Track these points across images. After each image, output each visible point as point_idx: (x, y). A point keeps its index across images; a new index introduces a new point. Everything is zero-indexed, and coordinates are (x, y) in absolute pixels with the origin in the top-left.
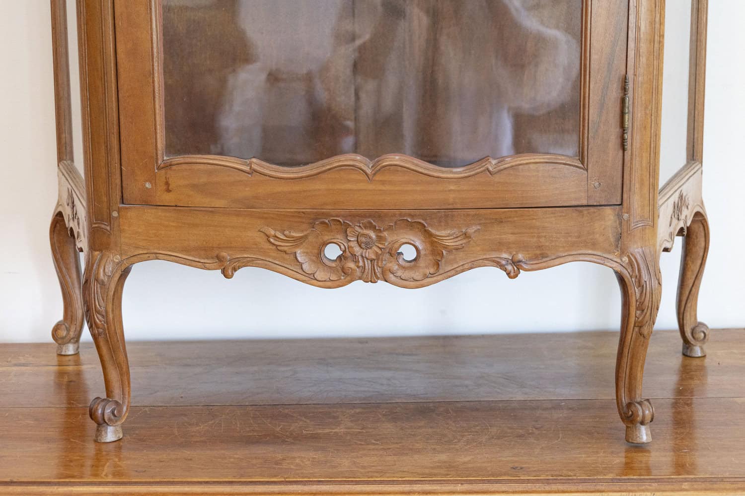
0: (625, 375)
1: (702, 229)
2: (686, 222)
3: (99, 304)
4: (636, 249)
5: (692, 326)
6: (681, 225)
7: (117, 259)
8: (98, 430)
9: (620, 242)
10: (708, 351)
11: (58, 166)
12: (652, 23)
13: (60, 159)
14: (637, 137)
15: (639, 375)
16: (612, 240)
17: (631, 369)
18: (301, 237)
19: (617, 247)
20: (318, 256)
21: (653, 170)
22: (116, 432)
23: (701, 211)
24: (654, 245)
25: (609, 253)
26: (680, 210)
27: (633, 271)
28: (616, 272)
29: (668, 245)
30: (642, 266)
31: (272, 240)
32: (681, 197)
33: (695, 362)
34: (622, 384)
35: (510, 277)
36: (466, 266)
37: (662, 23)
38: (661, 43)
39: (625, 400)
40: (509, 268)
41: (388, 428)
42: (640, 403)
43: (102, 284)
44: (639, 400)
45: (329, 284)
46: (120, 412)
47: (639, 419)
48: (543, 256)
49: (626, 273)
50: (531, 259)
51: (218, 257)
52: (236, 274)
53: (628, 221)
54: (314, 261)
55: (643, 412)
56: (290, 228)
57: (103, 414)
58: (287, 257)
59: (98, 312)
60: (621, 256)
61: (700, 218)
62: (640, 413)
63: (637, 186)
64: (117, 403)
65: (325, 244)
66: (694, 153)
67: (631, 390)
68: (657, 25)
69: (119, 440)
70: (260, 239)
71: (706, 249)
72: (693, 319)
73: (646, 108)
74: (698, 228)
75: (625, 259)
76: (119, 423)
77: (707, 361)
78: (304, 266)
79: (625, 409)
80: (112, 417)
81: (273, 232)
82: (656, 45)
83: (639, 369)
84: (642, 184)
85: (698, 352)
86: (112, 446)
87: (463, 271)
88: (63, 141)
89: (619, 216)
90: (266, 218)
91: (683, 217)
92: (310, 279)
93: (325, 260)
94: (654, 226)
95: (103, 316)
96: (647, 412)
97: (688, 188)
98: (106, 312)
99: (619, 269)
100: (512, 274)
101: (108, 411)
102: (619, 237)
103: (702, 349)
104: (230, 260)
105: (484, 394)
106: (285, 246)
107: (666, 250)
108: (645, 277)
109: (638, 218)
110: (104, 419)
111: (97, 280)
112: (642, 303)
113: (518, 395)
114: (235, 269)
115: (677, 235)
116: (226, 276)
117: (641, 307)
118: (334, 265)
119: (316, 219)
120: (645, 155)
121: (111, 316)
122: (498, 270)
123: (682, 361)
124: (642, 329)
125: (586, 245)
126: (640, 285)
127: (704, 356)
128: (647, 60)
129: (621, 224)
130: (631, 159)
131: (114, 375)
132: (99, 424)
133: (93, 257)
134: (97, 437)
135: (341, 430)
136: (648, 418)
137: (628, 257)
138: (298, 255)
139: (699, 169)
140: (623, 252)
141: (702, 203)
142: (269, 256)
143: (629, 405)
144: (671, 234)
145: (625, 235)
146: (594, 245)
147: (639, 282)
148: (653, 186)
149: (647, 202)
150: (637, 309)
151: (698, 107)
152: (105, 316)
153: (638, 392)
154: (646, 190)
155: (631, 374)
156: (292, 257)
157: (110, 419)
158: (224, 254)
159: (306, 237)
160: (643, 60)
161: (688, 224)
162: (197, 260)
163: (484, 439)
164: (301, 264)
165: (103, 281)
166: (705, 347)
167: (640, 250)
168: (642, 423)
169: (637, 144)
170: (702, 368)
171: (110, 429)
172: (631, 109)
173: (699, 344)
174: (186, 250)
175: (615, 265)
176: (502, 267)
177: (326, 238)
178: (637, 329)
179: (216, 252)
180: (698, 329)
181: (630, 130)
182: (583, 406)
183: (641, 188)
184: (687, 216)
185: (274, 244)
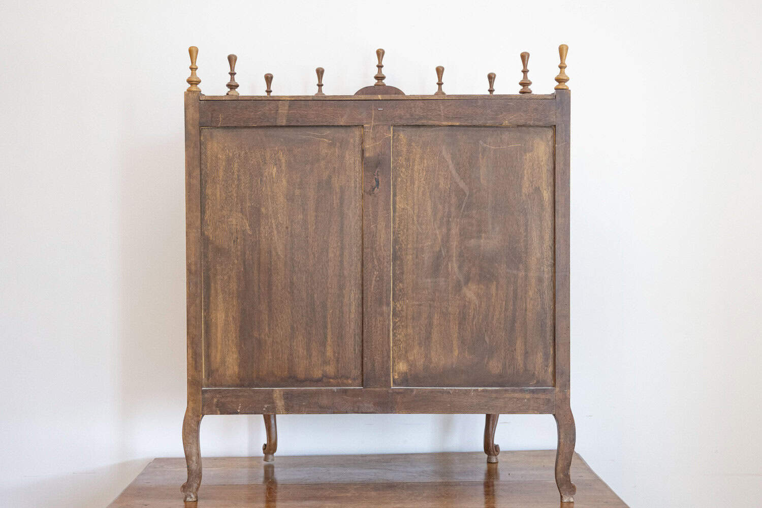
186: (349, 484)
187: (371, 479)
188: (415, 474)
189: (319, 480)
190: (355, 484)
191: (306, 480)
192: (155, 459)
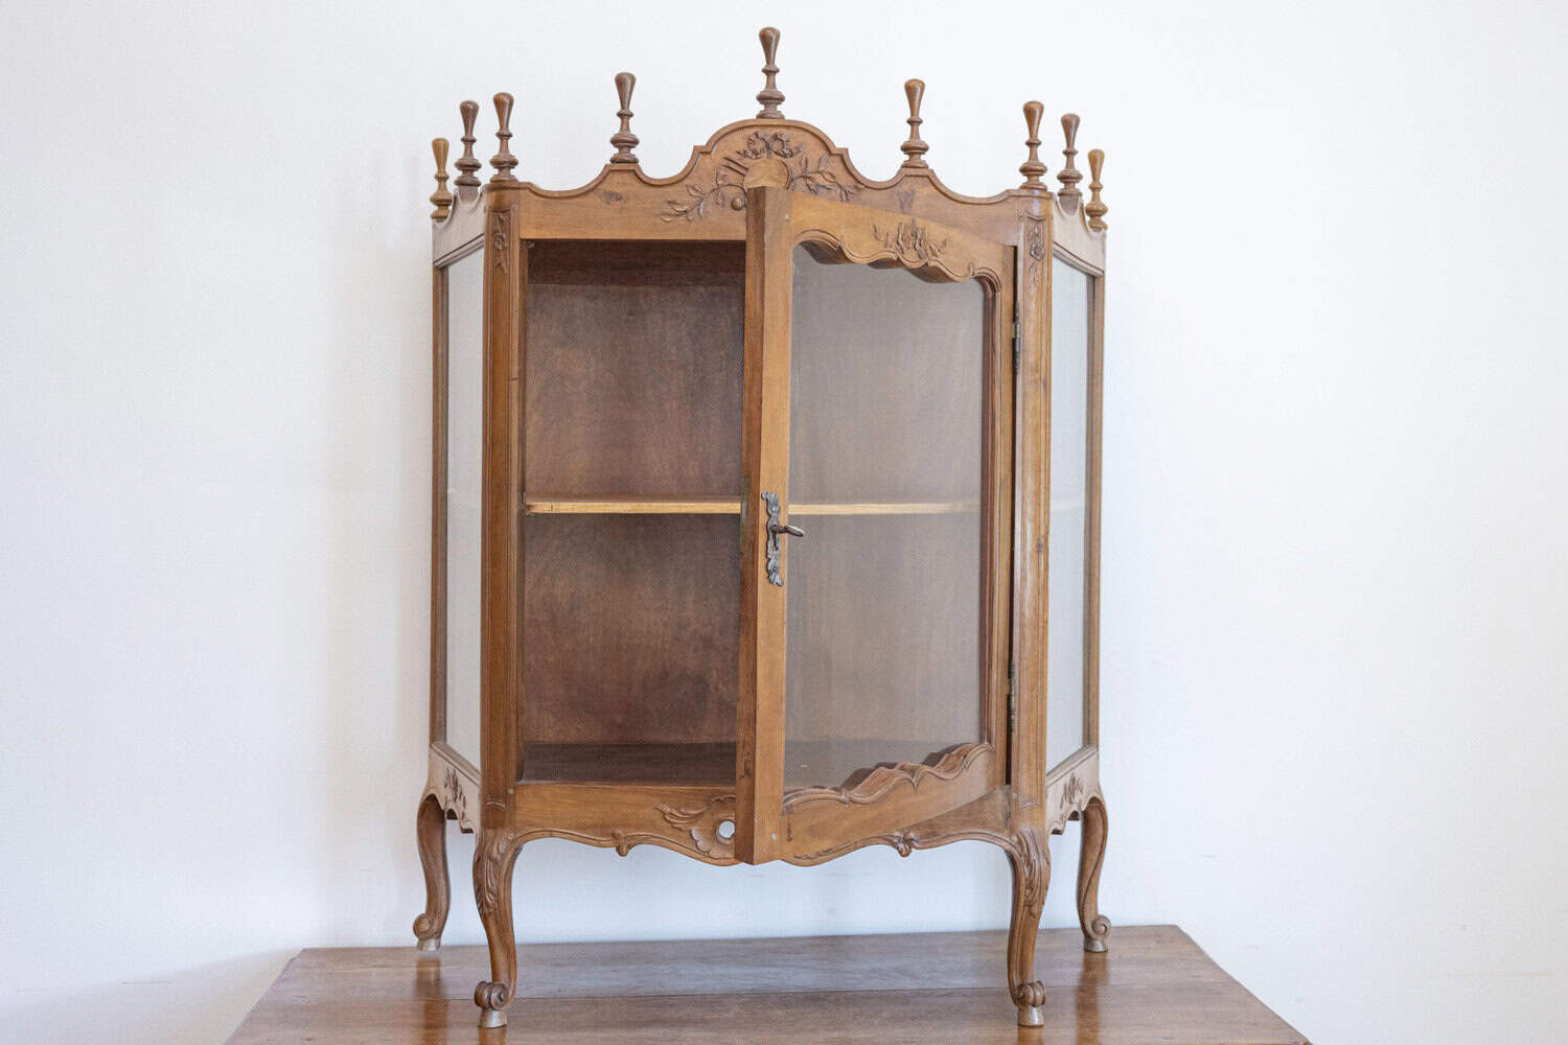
0: (1016, 957)
1: (1099, 816)
2: (1079, 806)
3: (491, 883)
4: (1025, 828)
5: (1093, 919)
6: (1075, 808)
7: (511, 836)
8: (483, 1015)
9: (1009, 821)
10: (1110, 946)
11: (430, 746)
12: (1036, 610)
13: (433, 739)
14: (1024, 717)
15: (1030, 956)
16: (1001, 818)
17: (1022, 950)
18: (697, 815)
19: (1006, 825)
20: (713, 834)
21: (1040, 750)
22: (500, 1017)
23: (1099, 797)
24: (1043, 825)
25: (998, 830)
26: (1073, 794)
27: (1022, 849)
28: (1006, 851)
29: (1060, 828)
30: (1031, 845)
31: (668, 818)
32: (1073, 780)
33: (1096, 956)
34: (1013, 965)
35: (903, 856)
36: (859, 844)
37: (1045, 610)
38: (1045, 628)
39: (1017, 982)
40: (901, 846)
41: (779, 1013)
42: (1032, 985)
43: (495, 862)
44: (1029, 981)
45: (723, 861)
46: (506, 996)
47: (1031, 1000)
48: (934, 834)
49: (1015, 853)
50: (922, 838)
51: (613, 835)
52: (630, 851)
53: (1016, 800)
54: (710, 839)
55: (1035, 994)
56: (687, 806)
57: (489, 998)
58: (681, 834)
59: (490, 891)
60: (1010, 836)
61: (1096, 804)
62: (1032, 995)
63: (1025, 766)
64: (503, 986)
65: (721, 822)
66: (1090, 737)
67: (1023, 971)
68: (1041, 612)
69: (504, 1026)
70: (657, 817)
71: (1104, 837)
72: (1093, 912)
73: (1032, 691)
74: (1094, 814)
75: (1015, 839)
76: (505, 1007)
77: (1109, 956)
78: (699, 844)
79: (1017, 991)
80: (498, 1001)
81: (669, 810)
82: (1041, 631)
83: (1031, 947)
84: (1029, 764)
85: (1099, 947)
86: (496, 1031)
87: (856, 849)
88: (438, 719)
89: (1008, 795)
90: (663, 795)
91: (1076, 800)
92: (705, 856)
93: (719, 838)
94: (1041, 805)
95: (494, 895)
96: (1038, 994)
97: (1081, 772)
98: (498, 890)
99: (1008, 847)
100: (904, 853)
101: (494, 996)
102: (1008, 816)
103: (1103, 944)
104: (625, 838)
105: (876, 984)
106: (680, 824)
107: (1057, 832)
108: (1034, 856)
109: (1026, 798)
110: (490, 1003)
111: (490, 858)
112: (1031, 882)
113: (908, 984)
114: (630, 847)
115: (1069, 819)
116: (620, 854)
117: (1030, 887)
118: (728, 842)
119: (713, 796)
120: (1032, 736)
121: (502, 894)
122: (890, 847)
123: (1085, 956)
124: (1033, 908)
125: (976, 823)
126: (1029, 864)
127: (1106, 951)
128: (1032, 645)
129: (1009, 803)
130: (1019, 740)
131: (501, 958)
132: (484, 1009)
133: (486, 834)
134: (481, 1021)
135: (731, 1015)
136: (1039, 1000)
137: (1018, 836)
138: (693, 832)
139: (1093, 754)
140: (1012, 831)
141: (1099, 788)
142: (666, 835)
143: (1021, 987)
144: (1062, 817)
145: (1013, 815)
146: (984, 824)
147: (1029, 860)
148: (1041, 766)
149: (1034, 783)
150: (1027, 888)
151: (1093, 689)
152: (496, 895)
153: (1029, 974)
154: (1034, 771)
155: (1022, 955)
156: (687, 835)
157: (496, 1004)
158: (618, 831)
159: (701, 814)
160: (1028, 644)
161: (1083, 809)
162: (593, 837)
163: (876, 1022)
164: (696, 842)
165: (496, 859)
166: (1107, 942)
167: (1028, 829)
168: (1034, 1005)
169: (1024, 725)
170: (1104, 961)
171: (495, 1014)
172: (1017, 690)
173: (1100, 938)
174: (584, 828)
175: (1004, 844)
176: (894, 845)
177: (721, 816)
178: (1027, 908)
179: (610, 831)
180: (1099, 922)
181: (1016, 712)
182: (977, 993)
183: (1029, 769)
184: (1081, 801)
185: (670, 822)
186: (728, 995)
187: (771, 987)
188: (859, 976)
189: (662, 989)
190: (739, 995)
191: (635, 988)
192: (304, 950)
